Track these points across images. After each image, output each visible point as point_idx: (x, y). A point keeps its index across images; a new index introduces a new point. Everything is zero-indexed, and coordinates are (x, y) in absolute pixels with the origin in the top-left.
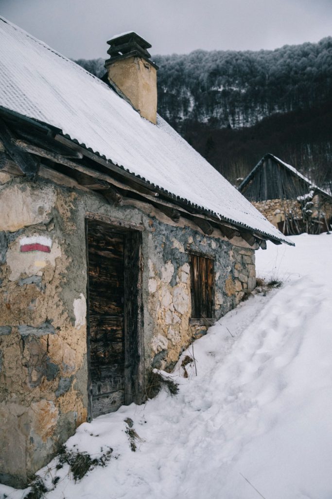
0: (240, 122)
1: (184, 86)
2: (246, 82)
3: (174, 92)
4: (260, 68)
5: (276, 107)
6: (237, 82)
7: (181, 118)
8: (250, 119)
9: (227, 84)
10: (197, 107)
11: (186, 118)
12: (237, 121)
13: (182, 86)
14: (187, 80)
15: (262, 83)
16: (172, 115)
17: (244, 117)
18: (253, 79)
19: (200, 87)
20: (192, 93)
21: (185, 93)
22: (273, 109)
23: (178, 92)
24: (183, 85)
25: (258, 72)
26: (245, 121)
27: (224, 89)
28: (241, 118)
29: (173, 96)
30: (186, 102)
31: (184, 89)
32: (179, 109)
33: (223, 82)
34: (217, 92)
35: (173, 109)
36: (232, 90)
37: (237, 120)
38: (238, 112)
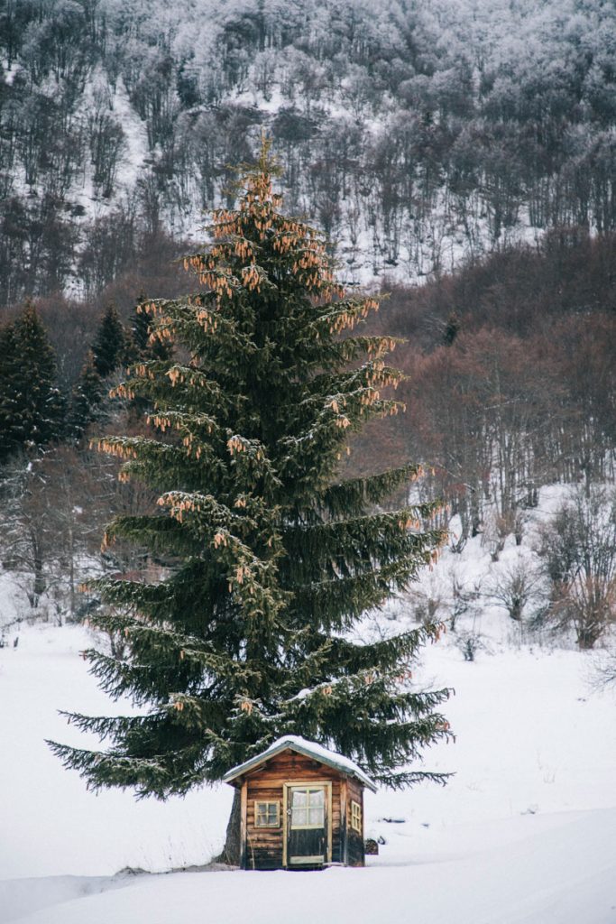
0: (360, 259)
1: (99, 68)
2: (383, 88)
3: (50, 87)
4: (446, 37)
5: (524, 215)
6: (345, 82)
7: (79, 211)
8: (403, 253)
9: (300, 87)
10: (157, 169)
11: (105, 211)
12: (347, 256)
13: (86, 67)
14: (110, 44)
15: (456, 103)
16: (40, 190)
17: (376, 238)
18: (420, 79)
19: (174, 84)
20: (137, 102)
21: (102, 99)
22: (511, 221)
23: (73, 90)
24: (92, 62)
25: (441, 53)
26: (381, 259)
27: (288, 105)
28: (365, 241)
29: (45, 104)
30: (107, 140)
31: (97, 80)
32: (73, 166)
33: (282, 74)
34: (252, 115)
35: (45, 164)
36: (322, 114)
37: (346, 250)
38: (353, 216)
